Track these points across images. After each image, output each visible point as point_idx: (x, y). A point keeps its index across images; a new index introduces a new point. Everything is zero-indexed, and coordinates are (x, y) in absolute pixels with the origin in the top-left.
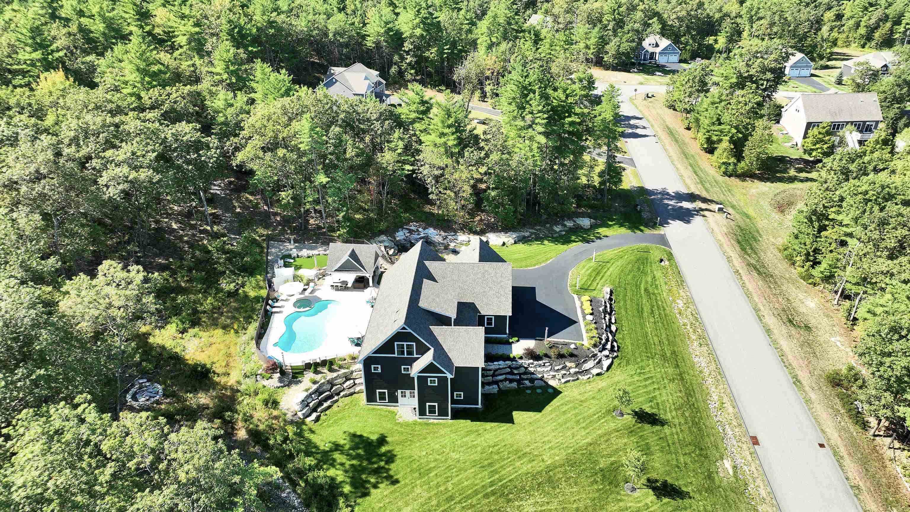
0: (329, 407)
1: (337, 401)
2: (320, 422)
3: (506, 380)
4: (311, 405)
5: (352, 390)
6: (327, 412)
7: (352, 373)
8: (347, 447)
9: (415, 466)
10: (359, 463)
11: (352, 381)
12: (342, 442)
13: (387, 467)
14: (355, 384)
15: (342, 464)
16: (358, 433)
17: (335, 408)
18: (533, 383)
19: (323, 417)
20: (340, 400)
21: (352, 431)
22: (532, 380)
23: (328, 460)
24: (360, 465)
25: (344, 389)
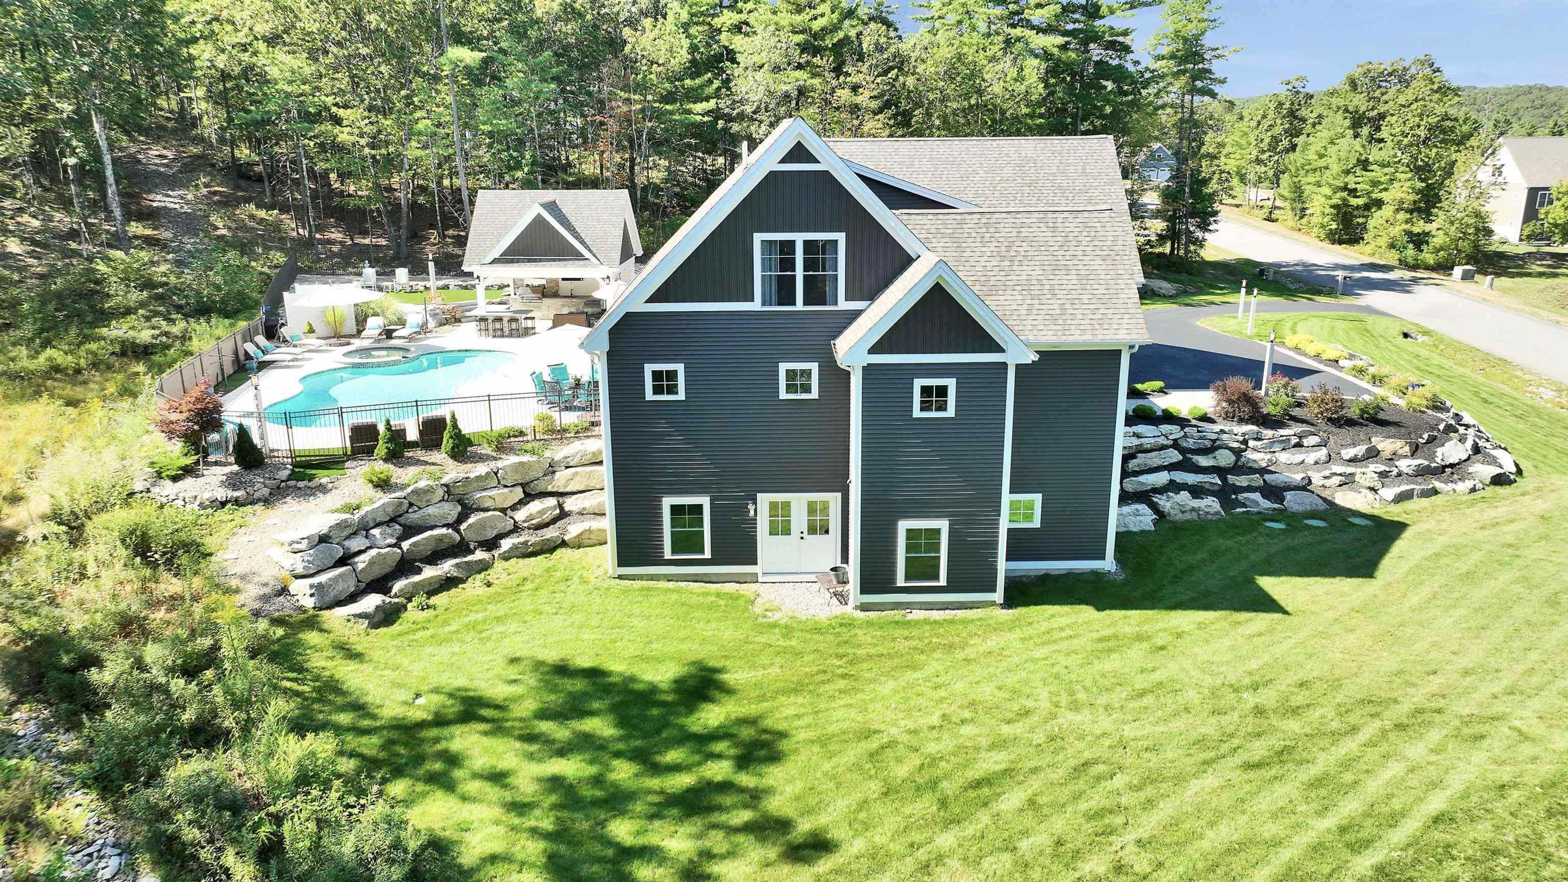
0: (449, 583)
1: (484, 567)
2: (396, 628)
3: (1174, 487)
4: (362, 562)
5: (550, 533)
6: (439, 600)
7: (551, 469)
8: (526, 707)
9: (902, 771)
10: (592, 770)
11: (552, 501)
12: (498, 691)
13: (746, 779)
14: (563, 514)
15: (497, 777)
16: (584, 662)
17: (473, 587)
18: (1281, 500)
19: (412, 614)
20: (499, 565)
21: (552, 656)
22: (1274, 492)
23: (419, 760)
24: (597, 781)
25: (516, 529)
